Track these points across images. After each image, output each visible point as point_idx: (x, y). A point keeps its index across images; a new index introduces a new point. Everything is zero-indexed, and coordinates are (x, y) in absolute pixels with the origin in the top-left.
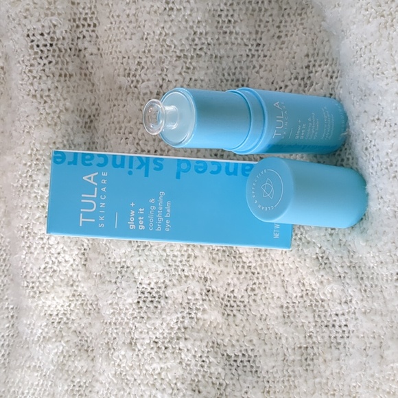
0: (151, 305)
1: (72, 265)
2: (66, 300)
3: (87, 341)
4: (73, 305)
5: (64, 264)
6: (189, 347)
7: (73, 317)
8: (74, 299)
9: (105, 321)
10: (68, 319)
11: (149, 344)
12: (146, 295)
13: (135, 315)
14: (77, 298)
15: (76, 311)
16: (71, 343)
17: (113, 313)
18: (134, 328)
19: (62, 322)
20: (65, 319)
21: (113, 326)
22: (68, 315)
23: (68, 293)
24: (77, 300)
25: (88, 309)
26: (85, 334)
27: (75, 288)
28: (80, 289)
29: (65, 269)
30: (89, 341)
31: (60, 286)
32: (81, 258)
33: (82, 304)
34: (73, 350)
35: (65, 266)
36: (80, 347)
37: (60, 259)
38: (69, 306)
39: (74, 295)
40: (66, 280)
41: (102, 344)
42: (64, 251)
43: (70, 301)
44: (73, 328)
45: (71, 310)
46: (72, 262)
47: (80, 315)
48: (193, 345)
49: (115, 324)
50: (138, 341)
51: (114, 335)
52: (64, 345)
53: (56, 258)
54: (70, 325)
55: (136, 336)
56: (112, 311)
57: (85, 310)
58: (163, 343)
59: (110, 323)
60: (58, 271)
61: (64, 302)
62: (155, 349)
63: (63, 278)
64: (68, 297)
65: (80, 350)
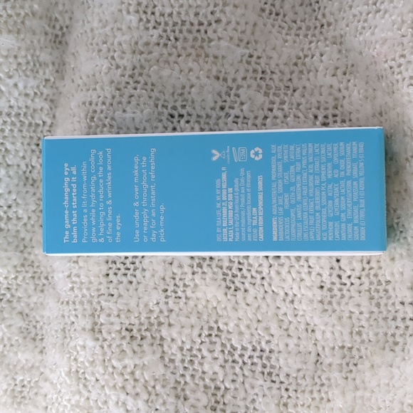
0: (124, 280)
1: (25, 224)
2: (12, 270)
3: (35, 327)
4: (20, 278)
5: (14, 221)
6: (175, 335)
7: (19, 294)
8: (23, 269)
9: (62, 300)
10: (13, 296)
11: (120, 332)
12: (118, 266)
13: (102, 292)
14: (27, 269)
15: (24, 285)
16: (14, 329)
17: (72, 289)
18: (99, 309)
19: (5, 299)
20: (8, 296)
21: (71, 307)
22: (13, 291)
23: (15, 262)
24: (27, 272)
25: (41, 284)
26: (34, 317)
27: (26, 255)
28: (32, 257)
29: (15, 228)
30: (38, 327)
31: (6, 250)
32: (38, 217)
33: (33, 277)
34: (16, 338)
35: (16, 225)
36: (25, 334)
37: (10, 214)
38: (16, 278)
39: (23, 265)
40: (16, 243)
41: (56, 331)
42: (18, 204)
43: (18, 272)
44: (19, 309)
45: (18, 285)
46: (25, 220)
47: (30, 292)
48: (180, 333)
49: (74, 303)
50: (103, 327)
51: (72, 319)
52: (5, 330)
53: (5, 213)
54: (15, 304)
55: (102, 320)
56: (70, 285)
57: (36, 285)
58: (139, 330)
59: (68, 303)
60: (5, 231)
61: (9, 272)
62: (128, 338)
63: (11, 240)
64: (15, 267)
65: (25, 338)
